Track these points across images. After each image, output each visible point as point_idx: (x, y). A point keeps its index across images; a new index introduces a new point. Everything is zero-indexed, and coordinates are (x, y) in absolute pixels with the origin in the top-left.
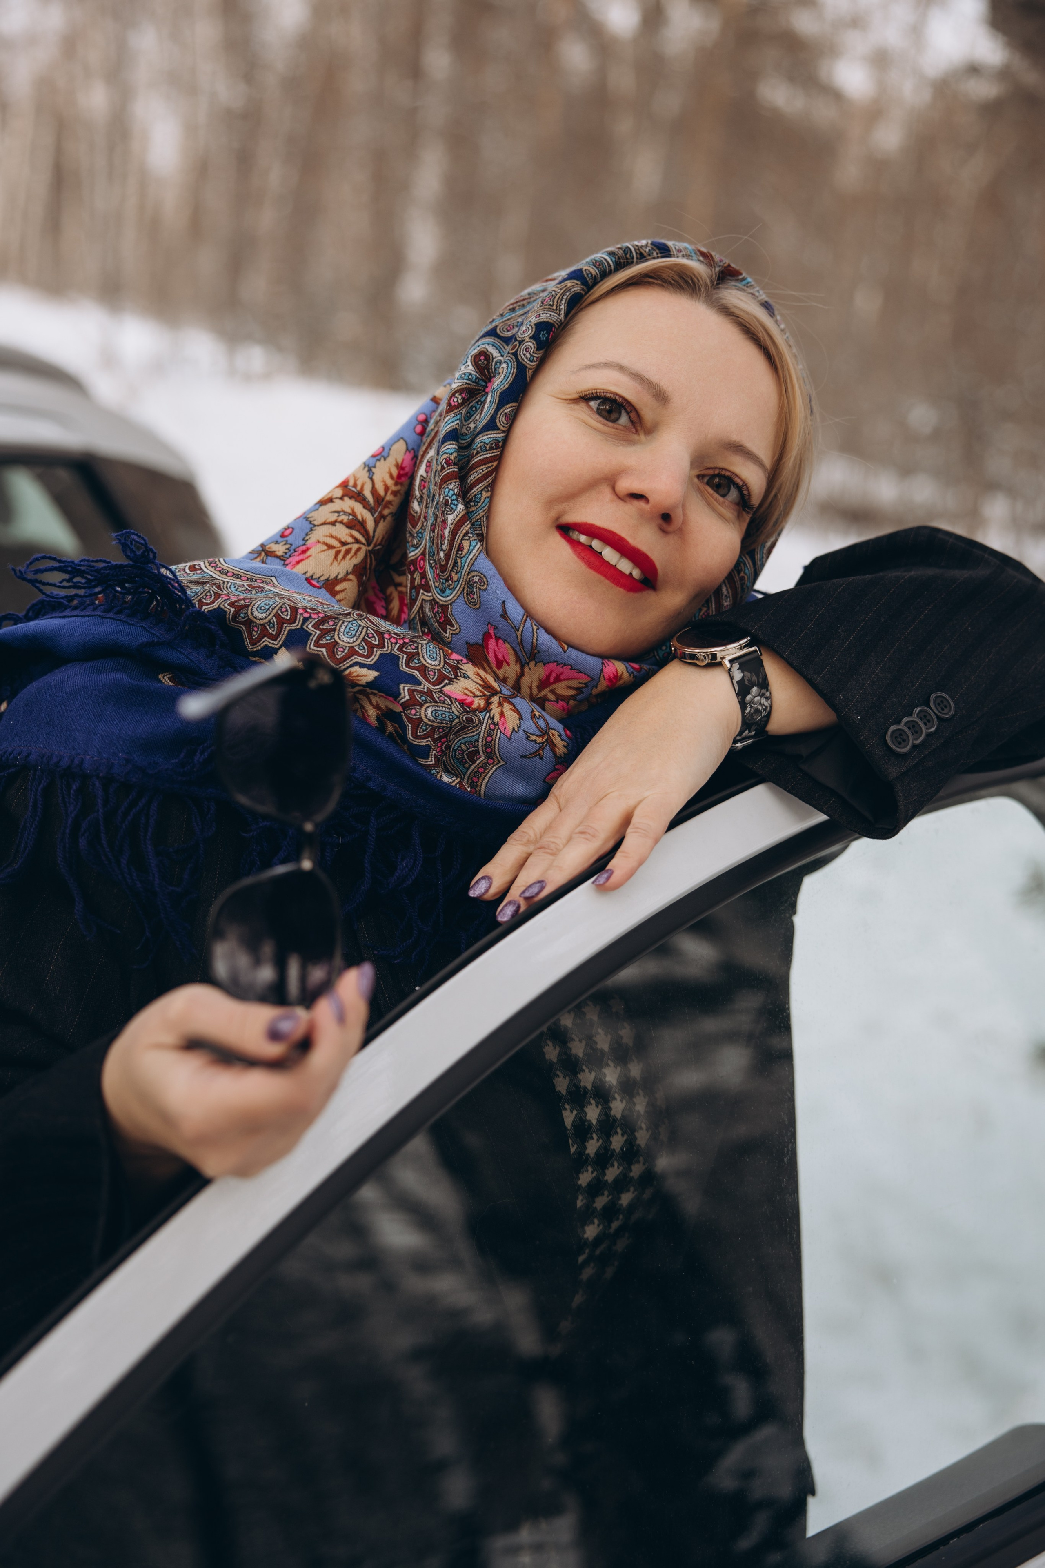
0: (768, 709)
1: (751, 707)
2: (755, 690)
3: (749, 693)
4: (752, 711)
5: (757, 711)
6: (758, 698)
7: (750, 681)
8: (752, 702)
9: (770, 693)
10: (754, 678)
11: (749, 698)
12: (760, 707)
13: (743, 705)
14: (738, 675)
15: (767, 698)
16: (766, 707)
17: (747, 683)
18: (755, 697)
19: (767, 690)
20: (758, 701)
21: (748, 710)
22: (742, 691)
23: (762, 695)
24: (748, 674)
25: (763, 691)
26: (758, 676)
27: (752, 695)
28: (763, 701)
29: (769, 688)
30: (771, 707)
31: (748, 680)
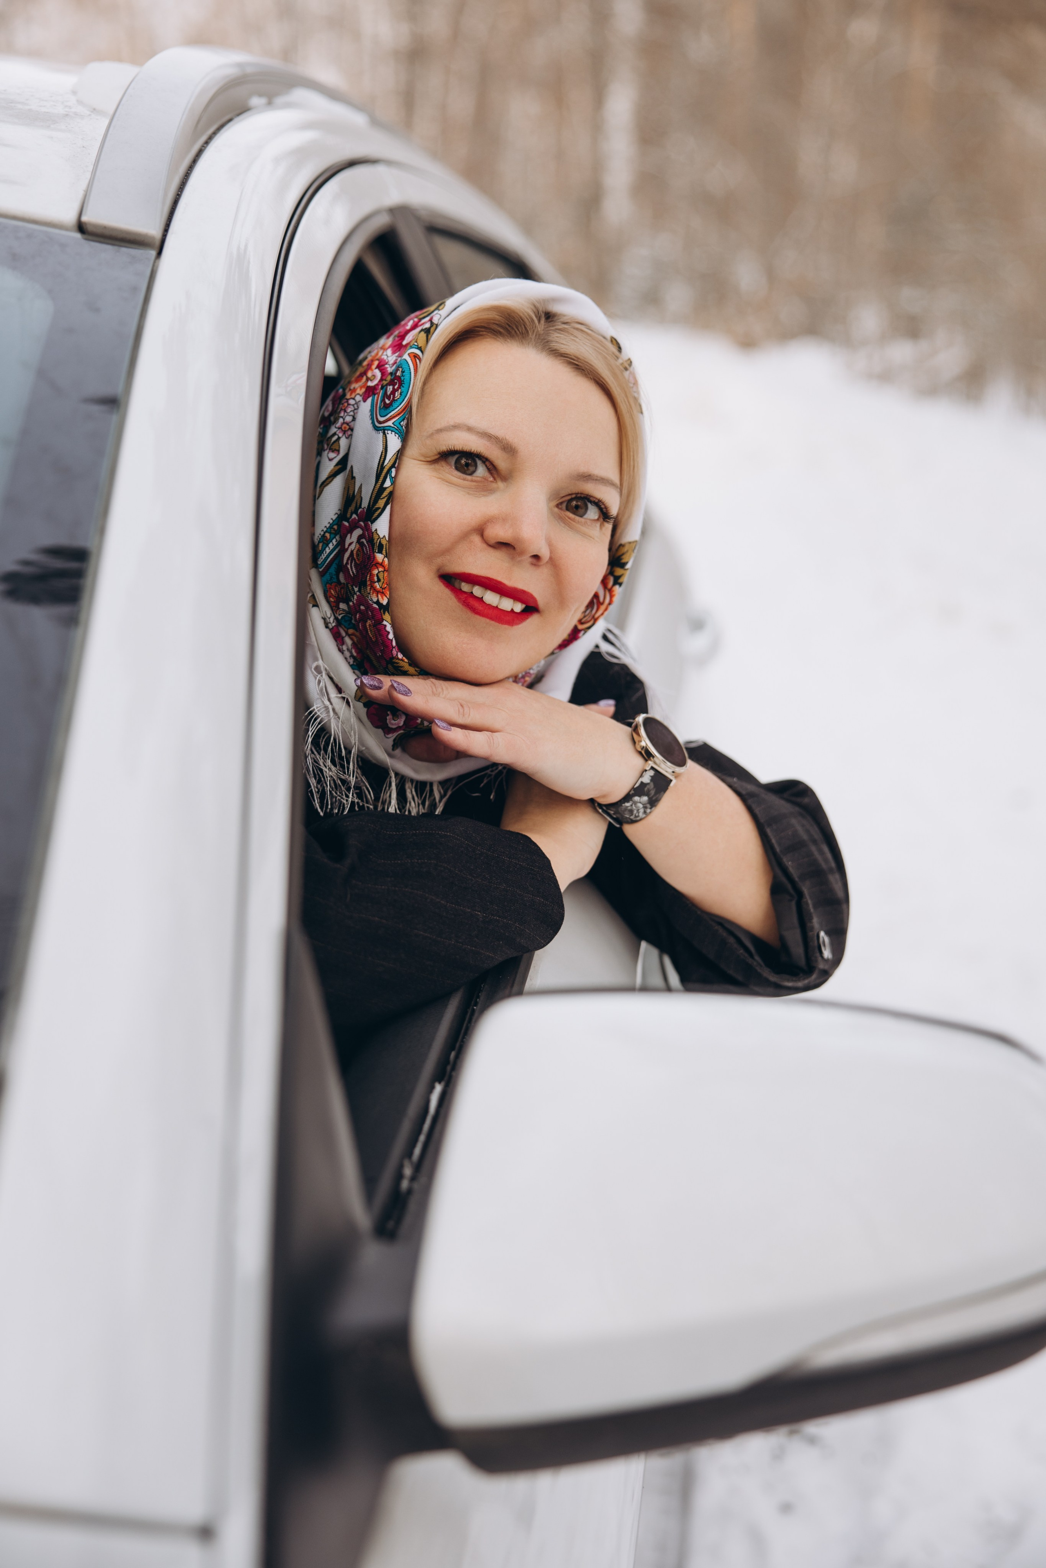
0: (638, 819)
1: (632, 805)
2: (645, 799)
3: (640, 796)
4: (629, 808)
5: (631, 811)
6: (641, 806)
7: (649, 791)
8: (635, 803)
9: (650, 812)
10: (653, 792)
11: (636, 798)
12: (635, 812)
13: (628, 798)
14: (646, 779)
15: (645, 812)
16: (638, 816)
17: (646, 789)
18: (640, 803)
19: (651, 808)
20: (639, 807)
21: (627, 804)
22: (639, 790)
23: (645, 807)
24: (652, 785)
25: (648, 806)
26: (656, 794)
27: (640, 800)
28: (642, 811)
29: (653, 809)
30: (641, 820)
31: (648, 789)
